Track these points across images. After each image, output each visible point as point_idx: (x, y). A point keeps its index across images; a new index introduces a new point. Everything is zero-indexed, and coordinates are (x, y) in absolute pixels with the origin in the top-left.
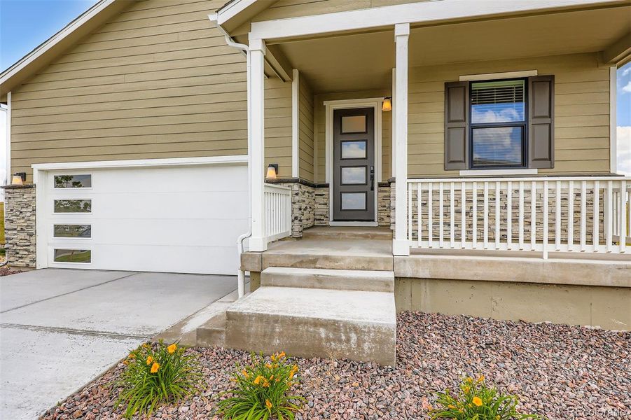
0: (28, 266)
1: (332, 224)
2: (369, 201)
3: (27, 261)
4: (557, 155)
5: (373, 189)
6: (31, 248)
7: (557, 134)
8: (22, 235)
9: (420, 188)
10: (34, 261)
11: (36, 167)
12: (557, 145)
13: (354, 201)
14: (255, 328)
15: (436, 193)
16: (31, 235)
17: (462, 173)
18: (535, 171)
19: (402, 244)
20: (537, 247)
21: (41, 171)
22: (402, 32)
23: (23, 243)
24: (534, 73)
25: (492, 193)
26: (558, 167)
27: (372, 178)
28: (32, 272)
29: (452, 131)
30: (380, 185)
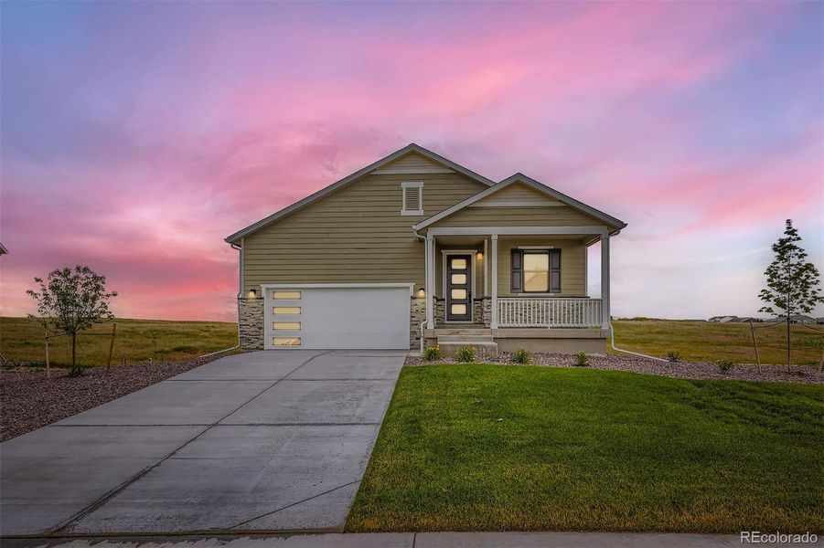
0: (257, 348)
1: (446, 322)
2: (468, 309)
3: (257, 345)
4: (562, 287)
5: (470, 302)
6: (261, 337)
7: (562, 276)
8: (253, 329)
9: (502, 302)
10: (263, 345)
11: (263, 287)
12: (562, 282)
13: (459, 310)
14: (449, 349)
15: (513, 304)
16: (260, 328)
17: (519, 295)
18: (553, 294)
19: (494, 325)
20: (546, 325)
21: (267, 289)
22: (495, 238)
23: (254, 333)
24: (553, 247)
25: (534, 304)
26: (563, 293)
27: (470, 296)
28: (260, 352)
29: (515, 274)
30: (475, 300)
